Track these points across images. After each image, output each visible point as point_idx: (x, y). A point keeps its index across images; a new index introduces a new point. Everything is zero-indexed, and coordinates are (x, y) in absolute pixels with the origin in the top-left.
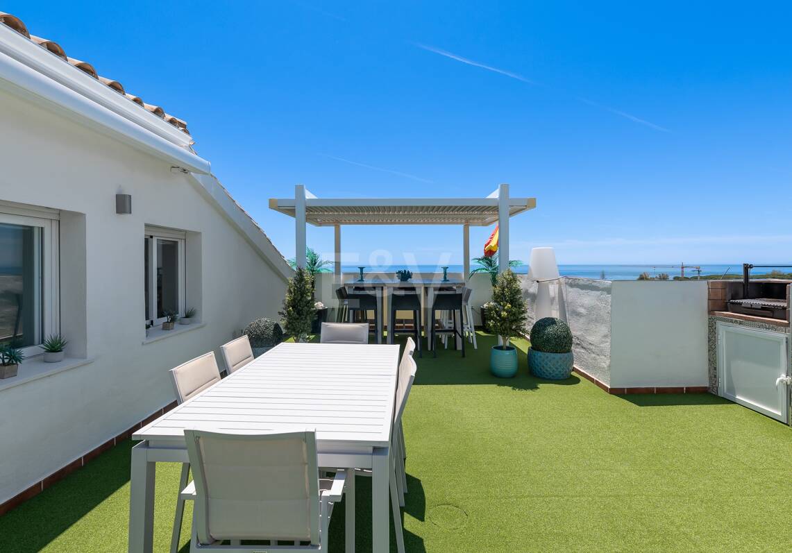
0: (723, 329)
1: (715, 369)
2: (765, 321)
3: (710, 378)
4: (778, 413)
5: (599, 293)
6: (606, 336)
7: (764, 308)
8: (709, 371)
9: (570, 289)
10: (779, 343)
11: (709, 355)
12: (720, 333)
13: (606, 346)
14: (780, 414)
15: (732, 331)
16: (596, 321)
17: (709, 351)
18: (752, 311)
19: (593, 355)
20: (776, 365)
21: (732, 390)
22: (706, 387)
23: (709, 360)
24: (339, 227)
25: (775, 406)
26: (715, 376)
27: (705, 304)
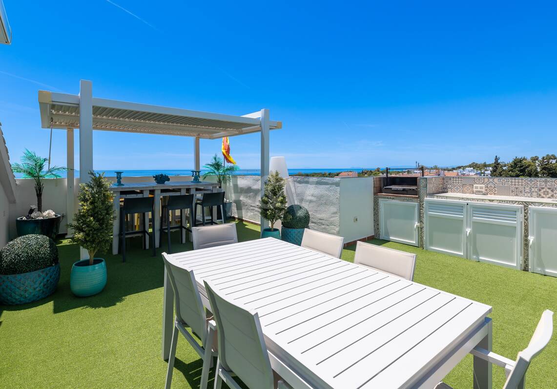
0: (382, 202)
1: (378, 225)
2: (406, 197)
3: (375, 230)
4: (414, 242)
5: (328, 186)
6: (335, 213)
7: (404, 190)
8: (374, 226)
9: (299, 185)
10: (414, 207)
11: (374, 218)
12: (381, 205)
13: (336, 219)
14: (415, 243)
15: (388, 203)
16: (325, 204)
17: (374, 215)
18: (397, 192)
19: (323, 226)
20: (412, 219)
21: (387, 234)
22: (373, 236)
23: (374, 220)
24: (73, 131)
25: (412, 239)
26: (378, 229)
27: (371, 190)
